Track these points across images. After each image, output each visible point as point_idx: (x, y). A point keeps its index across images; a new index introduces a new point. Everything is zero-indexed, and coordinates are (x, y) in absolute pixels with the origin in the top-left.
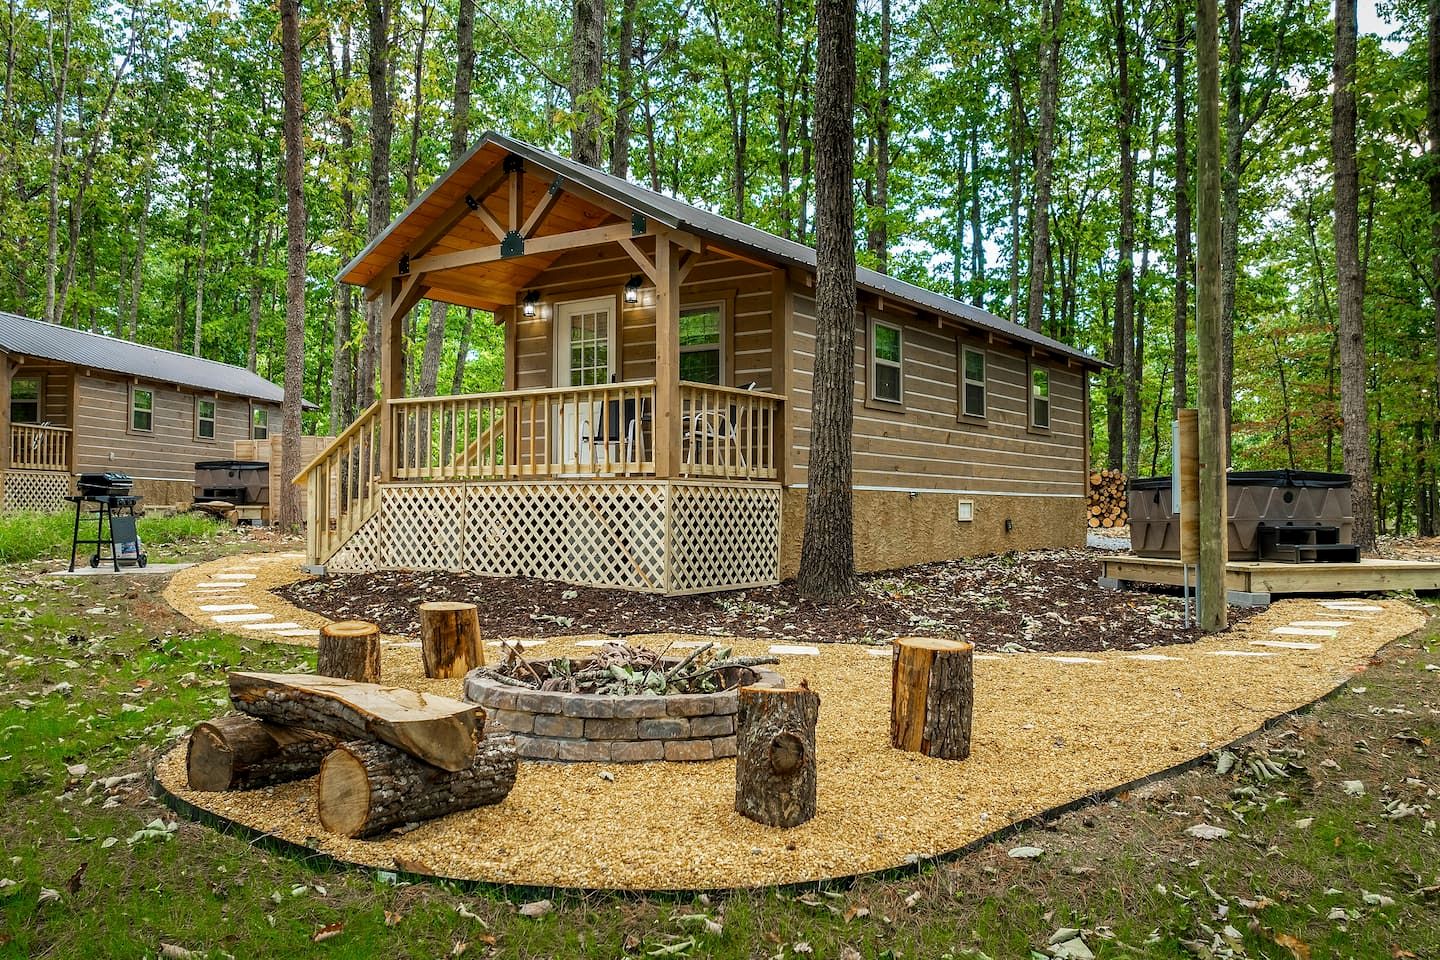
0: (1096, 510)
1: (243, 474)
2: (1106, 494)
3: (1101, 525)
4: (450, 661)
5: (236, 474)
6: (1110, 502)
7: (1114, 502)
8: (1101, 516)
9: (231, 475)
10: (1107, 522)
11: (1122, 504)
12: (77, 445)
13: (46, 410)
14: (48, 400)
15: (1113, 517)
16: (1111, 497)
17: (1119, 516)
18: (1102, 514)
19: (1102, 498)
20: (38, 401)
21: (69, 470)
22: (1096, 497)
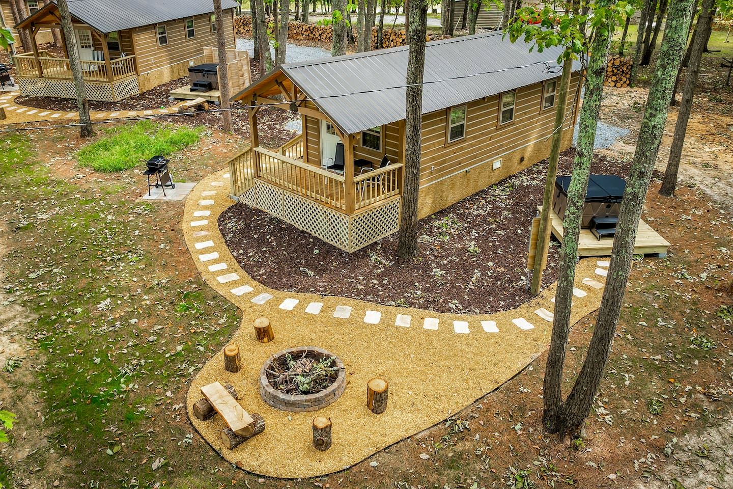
0: (614, 78)
1: (209, 76)
2: (621, 70)
3: (615, 86)
4: (263, 339)
5: (206, 75)
6: (622, 75)
7: (624, 75)
8: (616, 82)
9: (204, 76)
10: (618, 85)
11: (628, 76)
12: (139, 61)
13: (123, 46)
14: (122, 41)
15: (622, 82)
16: (623, 72)
17: (625, 82)
18: (616, 81)
19: (619, 72)
20: (118, 41)
21: (137, 74)
22: (615, 71)
